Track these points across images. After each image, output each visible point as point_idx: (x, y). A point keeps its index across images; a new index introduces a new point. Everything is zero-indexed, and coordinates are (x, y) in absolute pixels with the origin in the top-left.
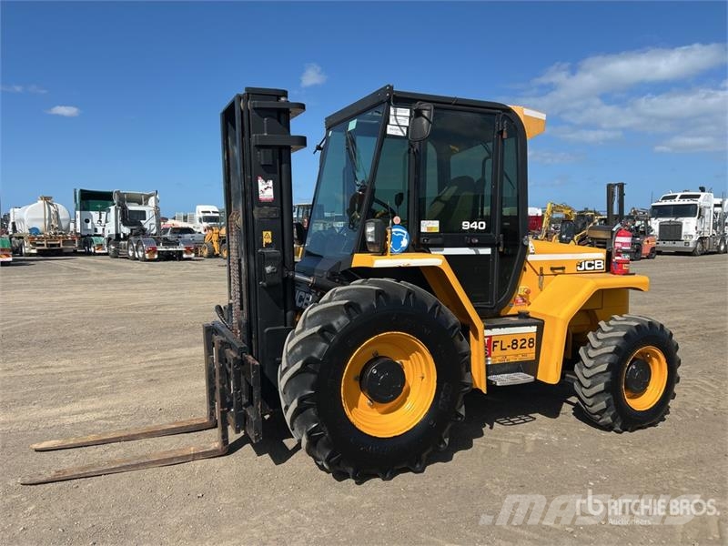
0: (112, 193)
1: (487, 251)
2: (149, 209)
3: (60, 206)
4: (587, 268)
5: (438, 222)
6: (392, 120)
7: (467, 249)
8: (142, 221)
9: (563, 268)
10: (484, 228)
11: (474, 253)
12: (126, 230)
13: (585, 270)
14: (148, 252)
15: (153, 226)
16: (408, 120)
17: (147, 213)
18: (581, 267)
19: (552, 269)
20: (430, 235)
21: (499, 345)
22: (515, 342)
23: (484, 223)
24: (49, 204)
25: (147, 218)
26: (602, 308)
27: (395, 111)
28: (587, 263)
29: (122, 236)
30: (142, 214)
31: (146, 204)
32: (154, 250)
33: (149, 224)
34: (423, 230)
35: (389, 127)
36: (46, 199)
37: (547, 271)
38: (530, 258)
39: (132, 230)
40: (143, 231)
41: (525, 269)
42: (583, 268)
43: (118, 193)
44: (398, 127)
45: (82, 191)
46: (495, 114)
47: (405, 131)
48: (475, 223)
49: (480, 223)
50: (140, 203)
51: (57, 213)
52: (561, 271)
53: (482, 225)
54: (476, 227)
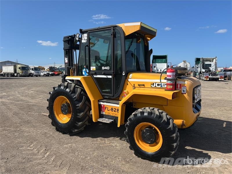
0: (200, 59)
1: (110, 77)
2: (213, 64)
3: (188, 63)
4: (157, 86)
5: (95, 67)
6: (83, 39)
7: (104, 76)
8: (210, 68)
9: (144, 85)
10: (109, 69)
11: (106, 77)
12: (204, 70)
13: (155, 87)
14: (205, 78)
15: (213, 69)
16: (87, 37)
17: (212, 65)
18: (153, 85)
19: (139, 85)
20: (93, 71)
21: (107, 108)
22: (112, 109)
23: (109, 67)
24: (185, 63)
25: (212, 66)
26: (167, 105)
27: (84, 36)
28: (157, 84)
29: (202, 72)
30: (210, 65)
31: (212, 61)
32: (207, 77)
33: (212, 68)
34: (91, 69)
35: (82, 40)
36: (184, 61)
37: (136, 85)
38: (129, 80)
39: (206, 70)
40: (210, 71)
41: (128, 84)
42: (154, 86)
43: (202, 58)
44: (84, 40)
45: (197, 58)
46: (111, 29)
47: (86, 40)
48: (106, 67)
49: (107, 67)
50: (210, 61)
51: (187, 65)
52: (143, 86)
53: (108, 68)
54: (106, 69)
